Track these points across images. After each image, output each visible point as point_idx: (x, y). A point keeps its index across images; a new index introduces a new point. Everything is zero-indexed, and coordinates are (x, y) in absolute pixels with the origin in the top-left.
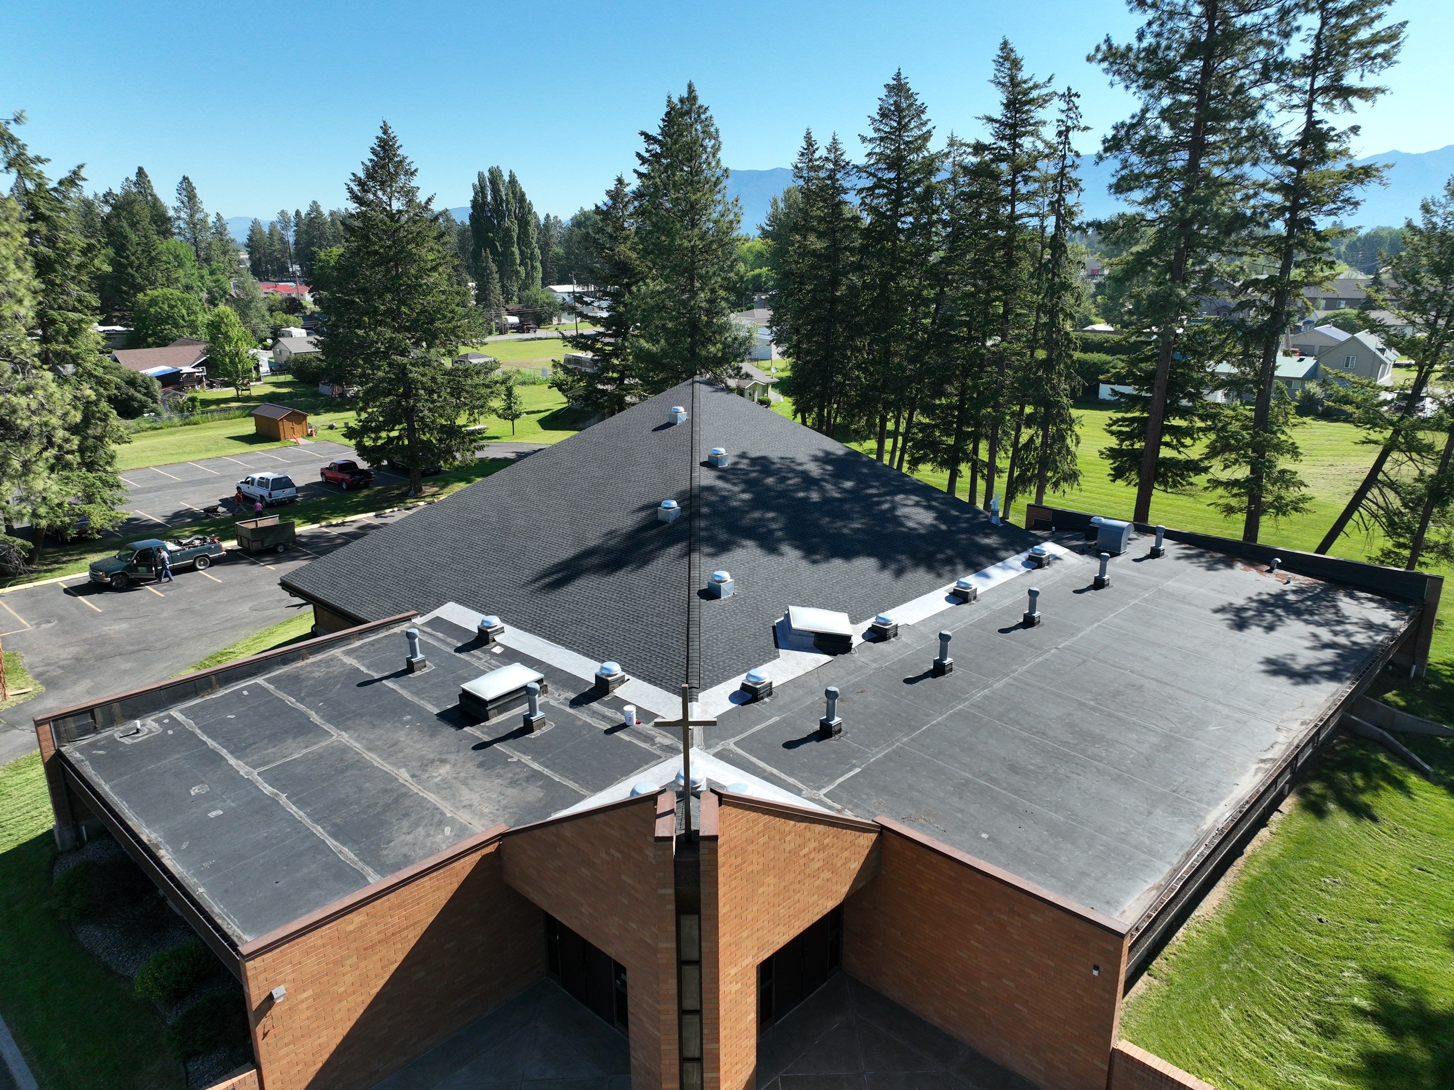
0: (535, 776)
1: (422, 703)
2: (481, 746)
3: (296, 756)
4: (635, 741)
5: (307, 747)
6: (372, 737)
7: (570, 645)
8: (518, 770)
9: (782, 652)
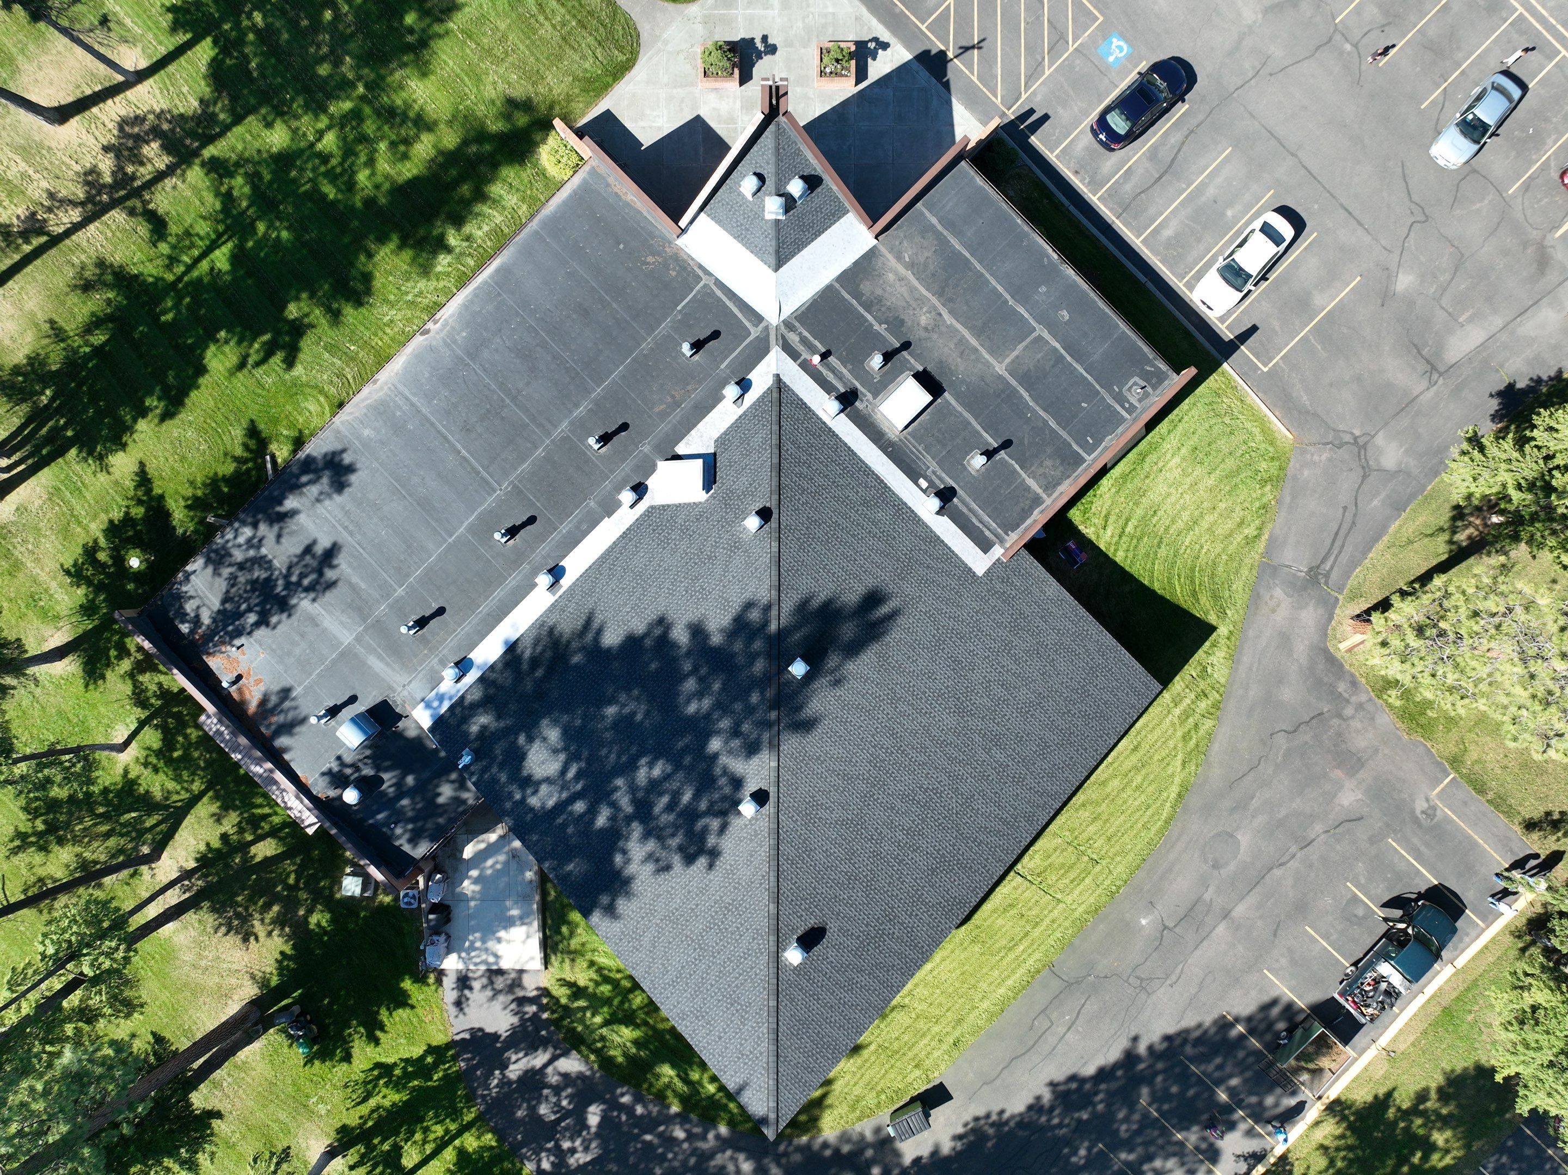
0: (868, 307)
1: (959, 408)
2: (906, 345)
3: (1020, 347)
4: (811, 339)
5: (1017, 357)
6: (980, 366)
7: (867, 471)
8: (879, 314)
9: (711, 450)
